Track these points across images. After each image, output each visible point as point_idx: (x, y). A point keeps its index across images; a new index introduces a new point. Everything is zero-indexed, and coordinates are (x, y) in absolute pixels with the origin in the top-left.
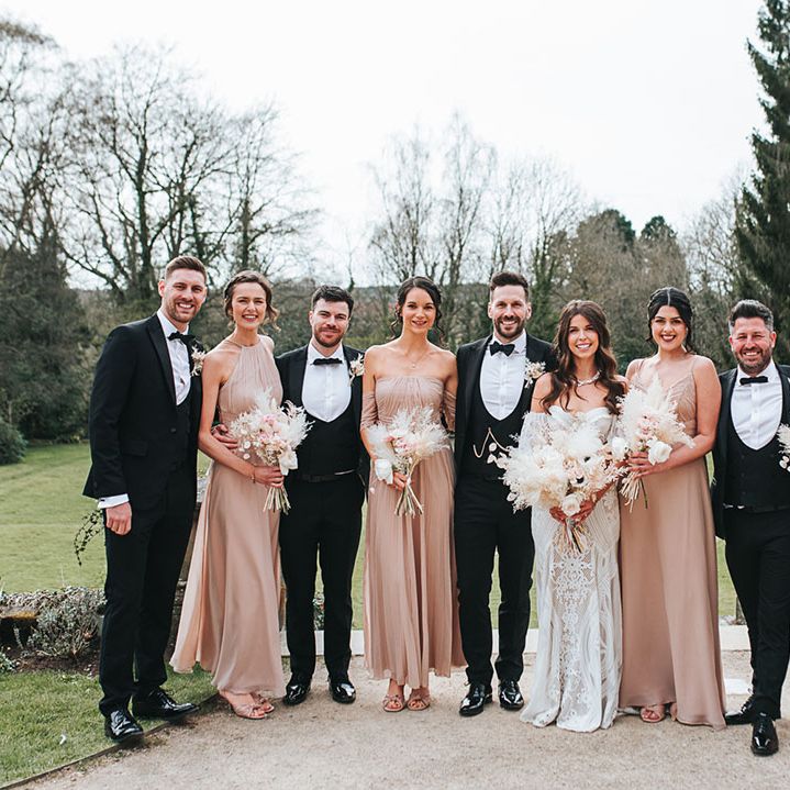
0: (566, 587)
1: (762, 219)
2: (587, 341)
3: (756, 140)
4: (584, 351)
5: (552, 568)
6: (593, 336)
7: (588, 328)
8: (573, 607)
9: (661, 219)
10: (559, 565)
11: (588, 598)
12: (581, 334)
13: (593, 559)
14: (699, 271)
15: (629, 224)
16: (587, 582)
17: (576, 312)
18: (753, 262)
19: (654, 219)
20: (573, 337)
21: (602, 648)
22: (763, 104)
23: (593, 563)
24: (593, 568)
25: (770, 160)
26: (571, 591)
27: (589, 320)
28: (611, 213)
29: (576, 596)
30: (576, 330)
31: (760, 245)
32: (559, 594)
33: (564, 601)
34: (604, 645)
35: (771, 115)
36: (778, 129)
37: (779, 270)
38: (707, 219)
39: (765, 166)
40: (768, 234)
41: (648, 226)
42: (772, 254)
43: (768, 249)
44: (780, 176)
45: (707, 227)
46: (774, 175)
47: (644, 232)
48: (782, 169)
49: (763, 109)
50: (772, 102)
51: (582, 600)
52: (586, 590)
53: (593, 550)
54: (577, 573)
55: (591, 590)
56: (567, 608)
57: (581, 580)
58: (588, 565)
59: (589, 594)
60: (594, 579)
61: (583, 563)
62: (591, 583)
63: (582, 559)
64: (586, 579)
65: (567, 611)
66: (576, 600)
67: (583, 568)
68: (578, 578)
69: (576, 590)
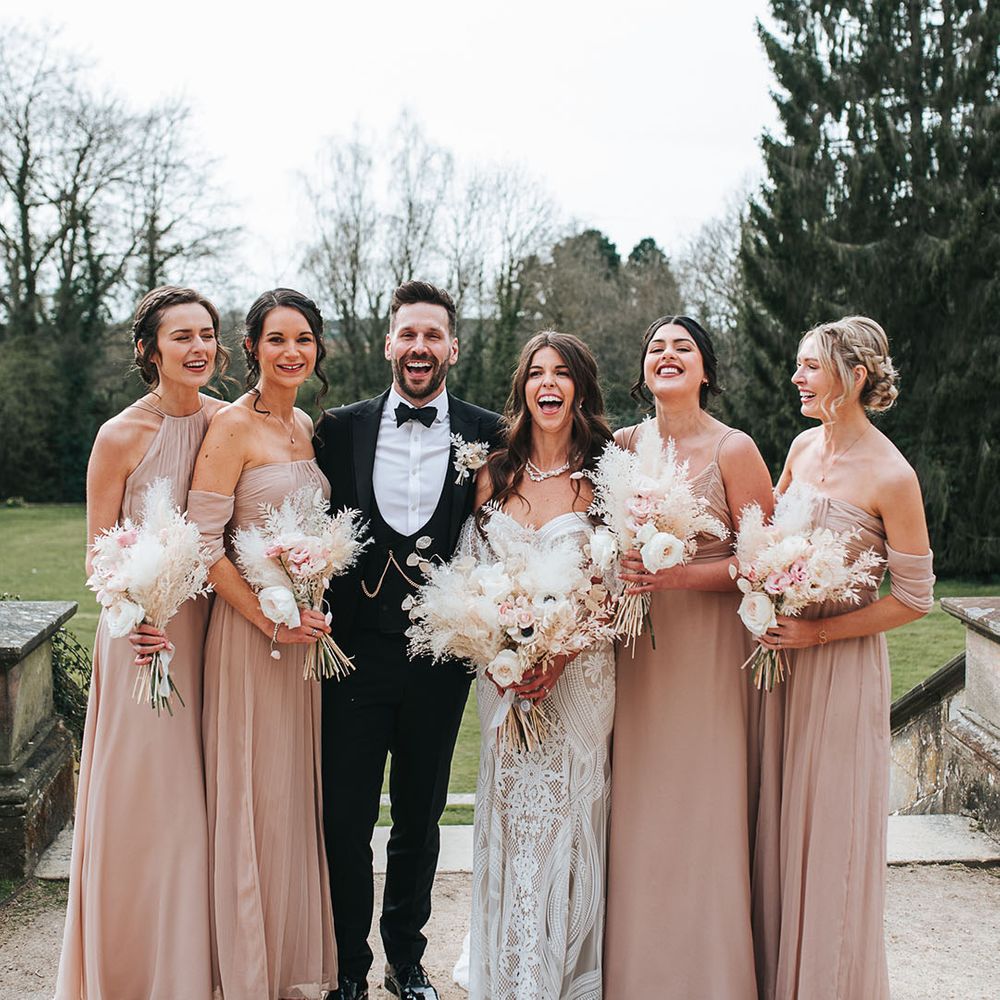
0: (521, 810)
1: (772, 239)
3: (767, 142)
5: (499, 778)
8: (530, 846)
9: (651, 241)
10: (512, 773)
11: (555, 833)
13: (565, 765)
14: (696, 303)
15: (613, 247)
16: (554, 805)
18: (761, 290)
19: (644, 242)
22: (775, 98)
23: (565, 772)
24: (565, 781)
25: (783, 166)
26: (528, 818)
28: (592, 234)
29: (535, 828)
31: (770, 270)
32: (512, 822)
33: (517, 835)
35: (786, 111)
36: (793, 128)
37: (793, 301)
38: (708, 241)
39: (777, 174)
40: (780, 256)
41: (636, 249)
42: (784, 281)
43: (780, 274)
44: (795, 186)
45: (707, 250)
46: (788, 184)
47: (631, 257)
48: (797, 177)
49: (775, 104)
50: (786, 95)
51: (544, 835)
52: (552, 817)
53: (565, 750)
54: (539, 788)
55: (560, 817)
56: (521, 848)
57: (545, 800)
58: (557, 776)
59: (556, 825)
60: (567, 798)
61: (550, 772)
62: (561, 805)
63: (547, 765)
64: (553, 799)
65: (521, 853)
66: (534, 834)
67: (549, 780)
68: (539, 797)
69: (536, 818)
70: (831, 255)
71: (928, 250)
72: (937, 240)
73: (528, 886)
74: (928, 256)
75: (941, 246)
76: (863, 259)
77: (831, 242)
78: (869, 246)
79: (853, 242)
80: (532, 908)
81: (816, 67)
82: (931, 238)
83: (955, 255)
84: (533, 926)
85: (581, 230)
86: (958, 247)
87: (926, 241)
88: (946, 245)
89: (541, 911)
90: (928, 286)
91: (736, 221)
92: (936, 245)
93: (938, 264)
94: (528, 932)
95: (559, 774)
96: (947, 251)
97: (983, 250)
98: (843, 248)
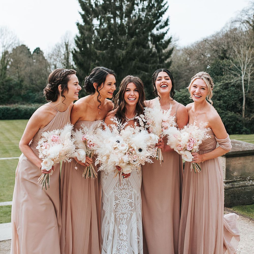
0: (120, 212)
1: (80, 49)
2: (134, 97)
3: (78, 24)
4: (132, 101)
5: (114, 204)
6: (137, 94)
7: (135, 90)
8: (124, 222)
9: (39, 48)
10: (117, 202)
11: (131, 216)
12: (132, 93)
13: (133, 197)
14: (54, 65)
15: (29, 49)
16: (131, 209)
17: (130, 81)
18: (77, 62)
19: (37, 48)
20: (127, 94)
21: (138, 239)
22: (80, 13)
23: (133, 199)
24: (134, 202)
25: (83, 30)
26: (123, 214)
27: (136, 86)
28: (23, 46)
29: (125, 216)
30: (129, 90)
31: (79, 57)
32: (117, 216)
33: (120, 219)
34: (139, 237)
35: (83, 16)
36: (85, 21)
37: (85, 65)
38: (57, 49)
39: (81, 32)
40: (83, 53)
41: (35, 50)
42: (83, 60)
43: (82, 58)
44: (86, 36)
45: (57, 51)
46: (84, 35)
47: (34, 52)
48: (87, 33)
49: (80, 14)
50: (83, 13)
51: (129, 218)
52: (130, 212)
53: (133, 193)
54: (126, 205)
55: (132, 212)
56: (121, 223)
57: (128, 208)
58: (131, 201)
59: (131, 215)
60: (134, 207)
61: (129, 200)
62: (132, 209)
63: (128, 198)
64: (130, 207)
65: (121, 224)
66: (125, 218)
67: (129, 202)
68: (126, 207)
69: (126, 213)
70: (96, 53)
71: (119, 53)
72: (121, 51)
73: (124, 233)
74: (119, 55)
75: (122, 52)
76: (103, 55)
77: (96, 50)
78: (104, 52)
79: (100, 50)
80: (126, 239)
81: (91, 6)
82: (120, 50)
83: (126, 55)
84: (126, 244)
85: (20, 45)
86: (127, 53)
87: (118, 51)
88: (124, 52)
89: (128, 240)
90: (119, 62)
91: (64, 44)
92: (121, 52)
93: (122, 57)
94: (125, 246)
95: (132, 200)
96: (124, 54)
97: (133, 54)
98: (98, 52)
